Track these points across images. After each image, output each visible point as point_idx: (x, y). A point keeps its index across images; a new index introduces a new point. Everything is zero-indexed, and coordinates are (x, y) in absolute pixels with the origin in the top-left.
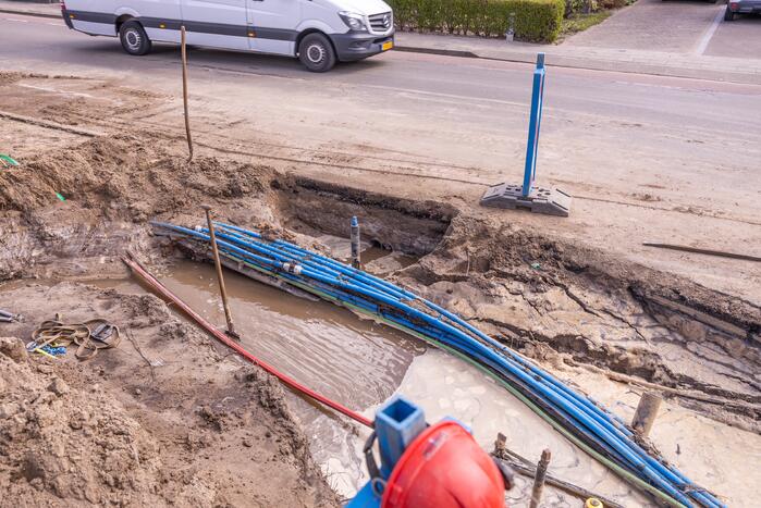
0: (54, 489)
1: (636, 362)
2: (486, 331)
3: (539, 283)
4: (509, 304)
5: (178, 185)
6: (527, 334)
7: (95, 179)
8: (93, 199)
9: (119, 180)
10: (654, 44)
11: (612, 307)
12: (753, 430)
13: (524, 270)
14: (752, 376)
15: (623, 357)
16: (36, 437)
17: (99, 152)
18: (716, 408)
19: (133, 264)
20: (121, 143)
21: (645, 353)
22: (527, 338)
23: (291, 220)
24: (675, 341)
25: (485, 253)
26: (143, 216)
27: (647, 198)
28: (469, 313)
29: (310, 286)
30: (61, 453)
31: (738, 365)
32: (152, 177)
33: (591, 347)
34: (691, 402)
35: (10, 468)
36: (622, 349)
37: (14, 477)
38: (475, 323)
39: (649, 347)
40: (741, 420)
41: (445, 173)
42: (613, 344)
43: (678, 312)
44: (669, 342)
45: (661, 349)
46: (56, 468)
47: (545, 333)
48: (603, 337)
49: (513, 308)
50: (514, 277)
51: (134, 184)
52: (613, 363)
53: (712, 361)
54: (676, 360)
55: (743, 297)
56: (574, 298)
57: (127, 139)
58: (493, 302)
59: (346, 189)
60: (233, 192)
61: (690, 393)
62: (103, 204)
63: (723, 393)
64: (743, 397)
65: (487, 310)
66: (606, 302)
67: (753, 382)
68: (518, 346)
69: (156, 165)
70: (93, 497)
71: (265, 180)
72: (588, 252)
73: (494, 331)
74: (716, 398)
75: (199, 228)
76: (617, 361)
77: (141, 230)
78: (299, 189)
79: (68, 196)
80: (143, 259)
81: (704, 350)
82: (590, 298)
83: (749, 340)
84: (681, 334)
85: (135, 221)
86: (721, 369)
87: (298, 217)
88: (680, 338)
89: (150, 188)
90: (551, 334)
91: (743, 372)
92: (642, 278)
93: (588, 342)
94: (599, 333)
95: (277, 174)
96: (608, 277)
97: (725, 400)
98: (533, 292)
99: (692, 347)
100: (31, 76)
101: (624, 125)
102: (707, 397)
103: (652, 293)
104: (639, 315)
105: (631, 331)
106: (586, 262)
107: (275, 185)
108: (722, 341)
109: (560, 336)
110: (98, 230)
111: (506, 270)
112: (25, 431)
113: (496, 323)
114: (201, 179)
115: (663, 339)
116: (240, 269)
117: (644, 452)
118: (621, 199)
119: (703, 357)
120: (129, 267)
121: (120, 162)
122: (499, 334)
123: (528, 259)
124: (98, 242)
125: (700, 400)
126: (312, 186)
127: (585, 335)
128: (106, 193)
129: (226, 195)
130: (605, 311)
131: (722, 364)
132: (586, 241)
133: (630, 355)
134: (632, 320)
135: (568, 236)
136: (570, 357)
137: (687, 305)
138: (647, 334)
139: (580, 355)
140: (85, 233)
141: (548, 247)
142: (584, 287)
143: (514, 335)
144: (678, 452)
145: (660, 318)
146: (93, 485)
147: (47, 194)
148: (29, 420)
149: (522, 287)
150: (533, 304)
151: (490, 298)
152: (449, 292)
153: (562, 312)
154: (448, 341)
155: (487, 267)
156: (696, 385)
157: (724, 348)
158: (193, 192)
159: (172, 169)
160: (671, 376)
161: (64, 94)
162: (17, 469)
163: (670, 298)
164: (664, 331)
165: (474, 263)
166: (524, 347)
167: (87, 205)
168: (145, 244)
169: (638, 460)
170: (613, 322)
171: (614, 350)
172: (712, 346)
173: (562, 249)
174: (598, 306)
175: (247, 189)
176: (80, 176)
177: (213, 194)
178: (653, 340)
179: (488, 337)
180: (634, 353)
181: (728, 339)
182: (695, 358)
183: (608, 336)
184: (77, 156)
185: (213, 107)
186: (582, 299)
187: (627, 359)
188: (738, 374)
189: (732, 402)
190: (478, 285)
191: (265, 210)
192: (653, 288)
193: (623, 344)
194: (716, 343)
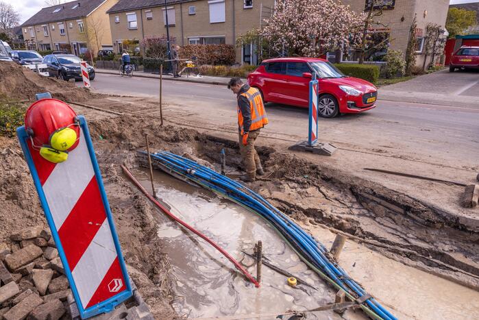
0: (20, 205)
1: (348, 225)
2: (274, 204)
3: (305, 184)
4: (289, 192)
5: (153, 136)
6: (294, 207)
7: (117, 131)
8: (114, 140)
9: (127, 132)
10: (431, 90)
11: (340, 198)
12: (401, 262)
13: (300, 179)
14: (406, 235)
15: (340, 222)
16: (19, 184)
17: (123, 121)
18: (383, 250)
19: (124, 168)
20: (135, 118)
21: (353, 221)
22: (293, 209)
23: (202, 156)
24: (370, 217)
25: (283, 170)
26: (134, 148)
27: (380, 151)
28: (268, 195)
29: (198, 181)
30: (27, 191)
31: (399, 229)
32: (142, 132)
33: (325, 216)
34: (371, 246)
35: (6, 194)
36: (340, 217)
37: (8, 198)
38: (270, 200)
39: (355, 218)
40: (396, 256)
41: (279, 136)
42: (336, 215)
43: (373, 201)
44: (367, 216)
45: (361, 219)
46: (23, 196)
47: (302, 207)
48: (332, 211)
49: (289, 194)
50: (294, 181)
51: (134, 134)
52: (336, 225)
53: (386, 226)
54: (367, 225)
55: (406, 194)
56: (322, 192)
57: (138, 117)
58: (280, 191)
59: (227, 141)
60: (176, 140)
61: (371, 241)
62: (118, 142)
63: (388, 242)
64: (398, 244)
65: (276, 194)
66: (337, 195)
67: (405, 237)
68: (288, 212)
69: (146, 127)
70: (34, 210)
71: (192, 136)
72: (333, 171)
73: (278, 204)
74: (384, 244)
75: (156, 153)
76: (337, 224)
77: (132, 154)
78: (207, 141)
79: (104, 138)
80: (130, 166)
81: (383, 221)
82: (330, 193)
83: (405, 215)
84: (374, 213)
85: (130, 150)
86: (390, 230)
87: (206, 155)
88: (373, 215)
89: (140, 136)
90: (305, 207)
91: (401, 233)
92: (357, 183)
93: (323, 213)
94: (330, 210)
95: (199, 133)
96: (341, 183)
97: (388, 246)
98: (301, 188)
99: (377, 219)
100: (114, 96)
101: (388, 122)
102: (379, 244)
103: (361, 190)
104: (353, 202)
105: (347, 210)
106: (331, 176)
107: (197, 139)
108: (393, 217)
109: (309, 209)
110: (114, 153)
111: (291, 178)
112: (15, 181)
113: (280, 201)
114: (164, 134)
115: (364, 215)
116: (170, 172)
117: (327, 259)
118: (365, 151)
119: (382, 224)
120: (123, 169)
121: (131, 125)
122: (280, 206)
123: (303, 173)
124: (112, 158)
125: (375, 245)
126: (214, 140)
127: (323, 209)
128: (120, 137)
129: (172, 141)
130: (336, 199)
131: (392, 228)
132: (334, 166)
133: (344, 221)
134: (350, 205)
135: (326, 164)
136: (313, 220)
137: (376, 197)
138: (356, 212)
139: (320, 220)
140: (108, 153)
141: (314, 168)
142: (328, 188)
143: (287, 207)
144: (354, 266)
145: (364, 204)
146: (35, 206)
147: (95, 136)
148: (18, 177)
149: (296, 185)
150: (299, 193)
151: (279, 189)
152: (261, 185)
153: (314, 198)
154: (254, 208)
155: (282, 176)
156: (374, 237)
157: (394, 220)
158: (158, 139)
159: (152, 129)
160: (363, 233)
161: (123, 102)
162: (9, 195)
163: (368, 193)
164: (365, 211)
165: (276, 174)
166: (291, 214)
167: (112, 142)
168: (132, 160)
169: (322, 263)
170: (339, 205)
171: (336, 218)
172: (388, 219)
173: (320, 169)
174: (333, 197)
175: (182, 139)
176: (111, 129)
177: (167, 140)
178: (358, 215)
179: (274, 208)
180: (347, 220)
181: (396, 214)
182: (378, 224)
183: (334, 211)
184: (112, 121)
185: (184, 109)
186: (326, 193)
187: (343, 223)
188: (399, 234)
189: (392, 247)
190: (275, 183)
191: (189, 149)
192: (361, 188)
193: (341, 216)
194: (390, 218)
